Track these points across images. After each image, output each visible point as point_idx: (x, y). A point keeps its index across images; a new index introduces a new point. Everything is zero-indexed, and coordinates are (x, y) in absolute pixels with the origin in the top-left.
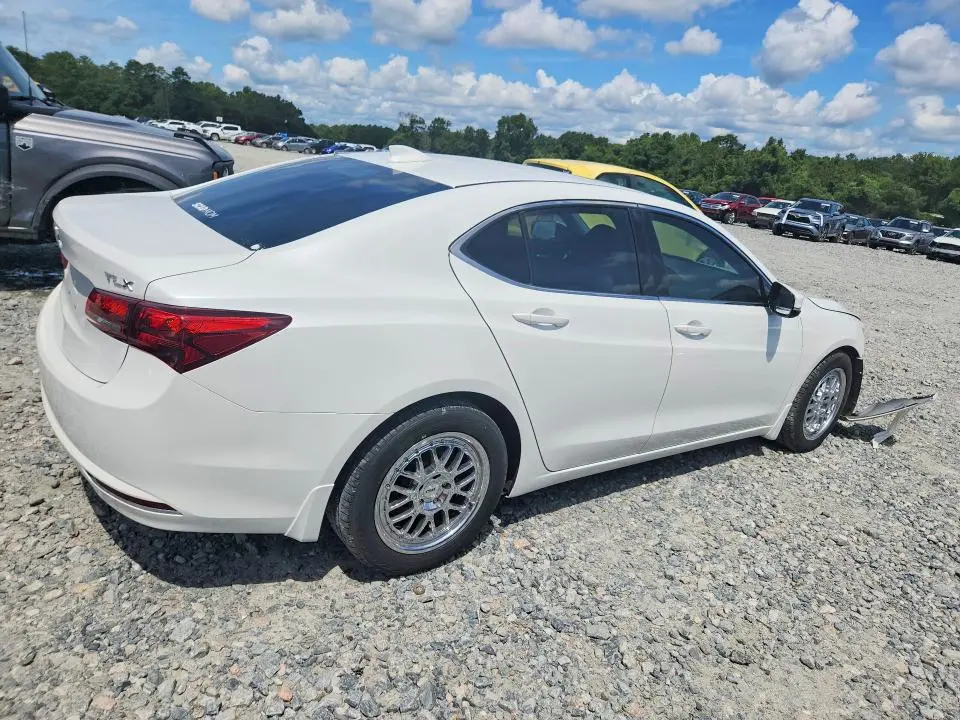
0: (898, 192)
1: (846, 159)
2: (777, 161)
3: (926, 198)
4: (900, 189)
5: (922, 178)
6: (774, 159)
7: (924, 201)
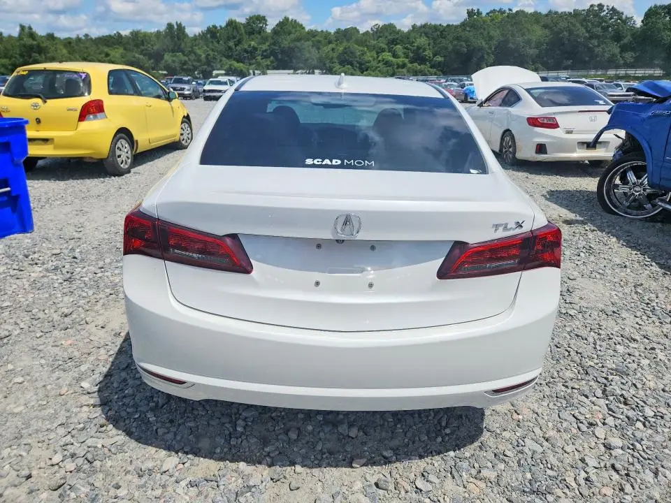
0: (133, 59)
1: (83, 38)
2: (39, 44)
3: (152, 61)
4: (134, 57)
5: (142, 47)
6: (35, 43)
7: (152, 63)
